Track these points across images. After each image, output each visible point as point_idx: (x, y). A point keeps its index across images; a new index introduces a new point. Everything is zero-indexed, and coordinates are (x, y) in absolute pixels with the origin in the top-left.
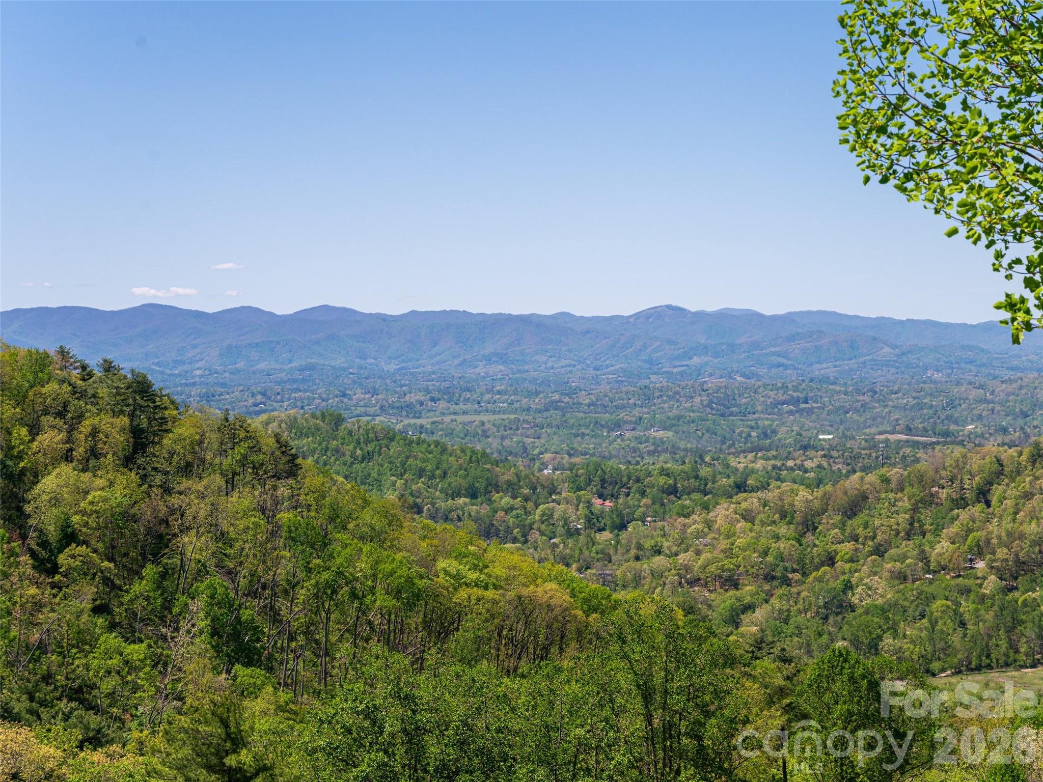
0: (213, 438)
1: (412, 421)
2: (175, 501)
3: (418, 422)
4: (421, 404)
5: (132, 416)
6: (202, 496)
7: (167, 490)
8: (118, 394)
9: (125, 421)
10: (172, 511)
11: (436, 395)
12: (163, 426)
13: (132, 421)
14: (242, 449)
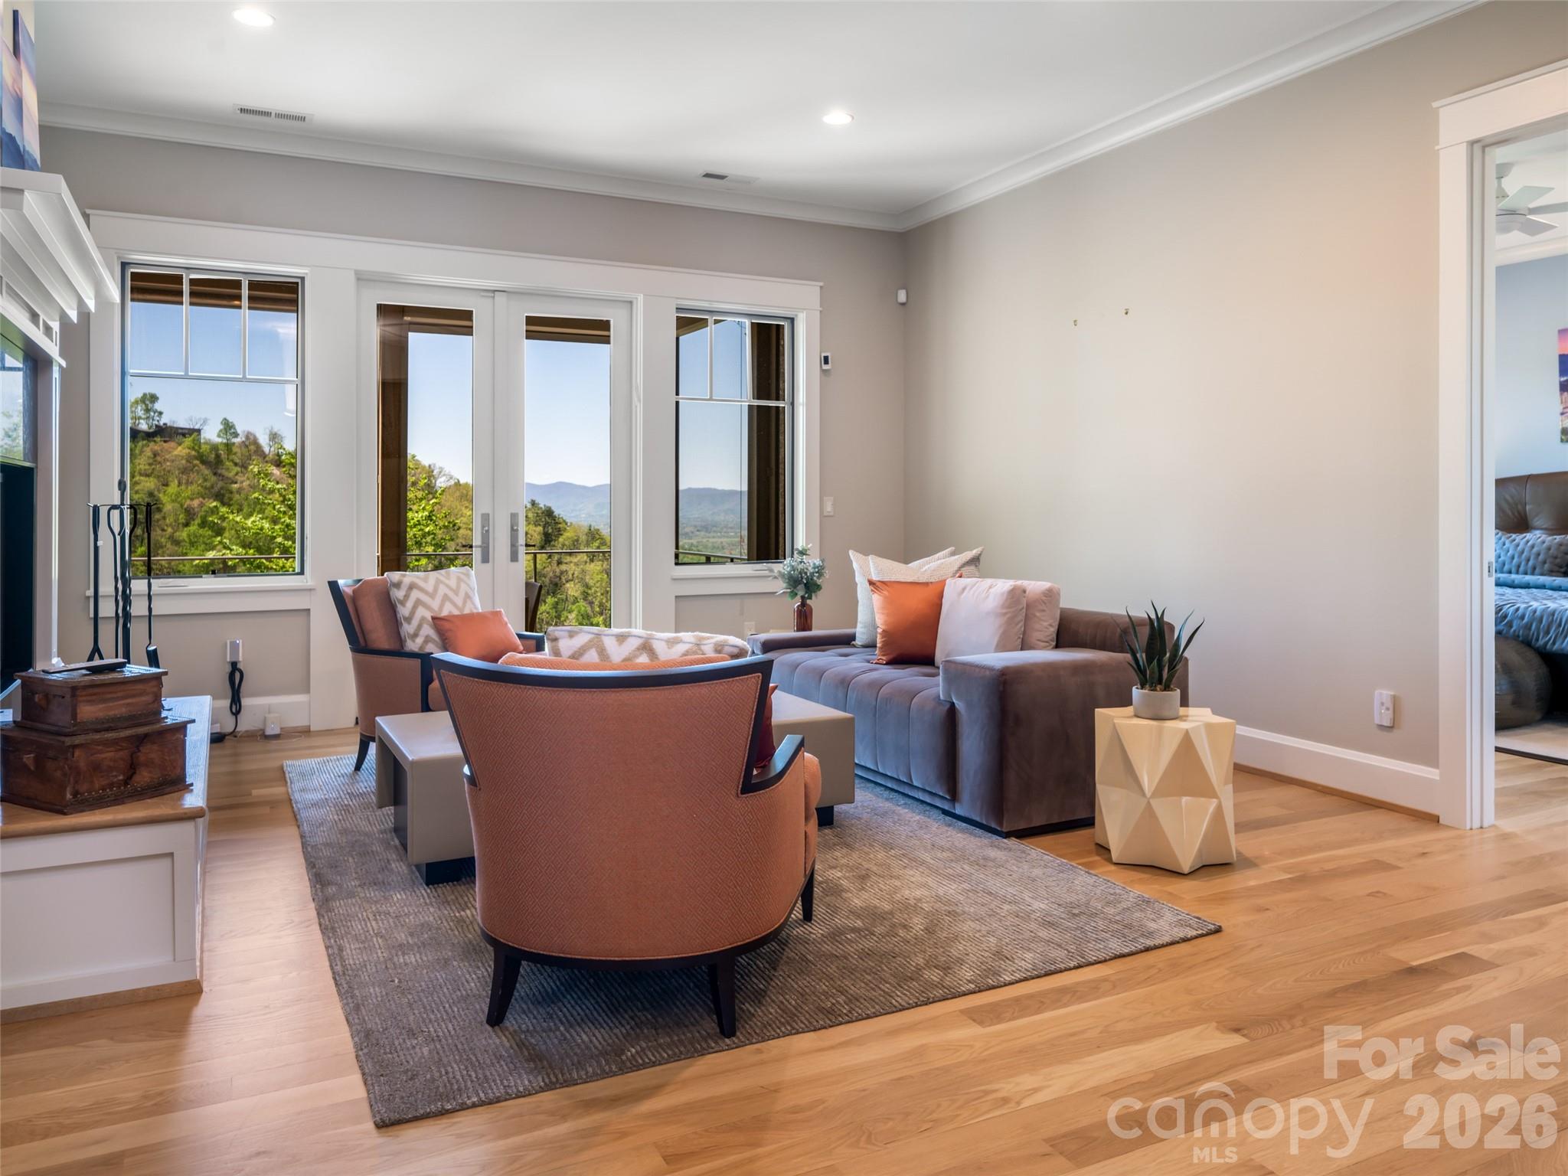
0: (583, 538)
1: (687, 541)
2: (563, 567)
3: (690, 541)
4: (692, 532)
5: (544, 527)
6: (577, 564)
7: (559, 563)
8: (537, 516)
9: (540, 529)
10: (562, 573)
11: (699, 528)
12: (559, 532)
13: (544, 529)
14: (596, 544)
